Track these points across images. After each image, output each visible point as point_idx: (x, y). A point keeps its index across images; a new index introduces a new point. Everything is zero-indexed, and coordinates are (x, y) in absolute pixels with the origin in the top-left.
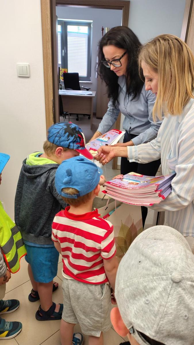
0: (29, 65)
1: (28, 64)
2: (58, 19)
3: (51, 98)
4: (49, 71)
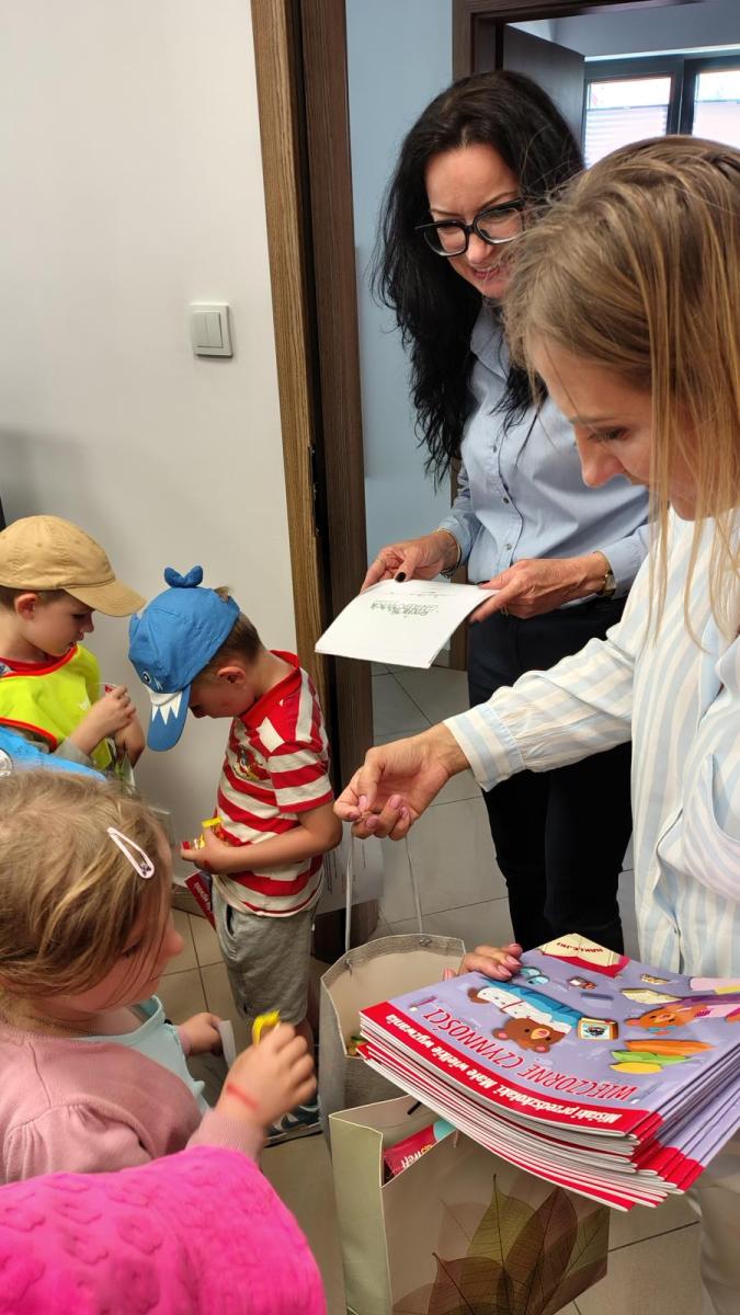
0: (228, 309)
1: (225, 304)
3: (305, 442)
4: (295, 332)
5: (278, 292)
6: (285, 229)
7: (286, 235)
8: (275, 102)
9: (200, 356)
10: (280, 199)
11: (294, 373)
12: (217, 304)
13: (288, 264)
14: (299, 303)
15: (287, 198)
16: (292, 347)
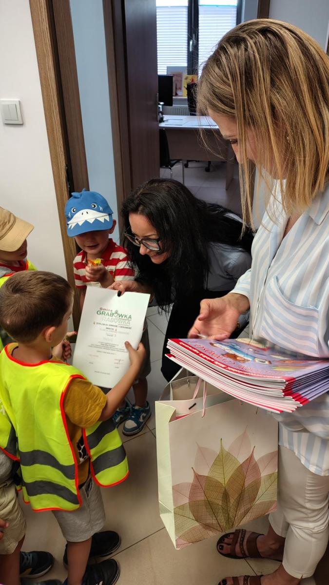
0: (20, 102)
1: (19, 100)
3: (64, 163)
4: (54, 113)
5: (45, 94)
6: (47, 65)
7: (47, 67)
9: (7, 124)
10: (44, 50)
11: (56, 131)
12: (14, 100)
13: (49, 81)
14: (56, 99)
16: (54, 120)
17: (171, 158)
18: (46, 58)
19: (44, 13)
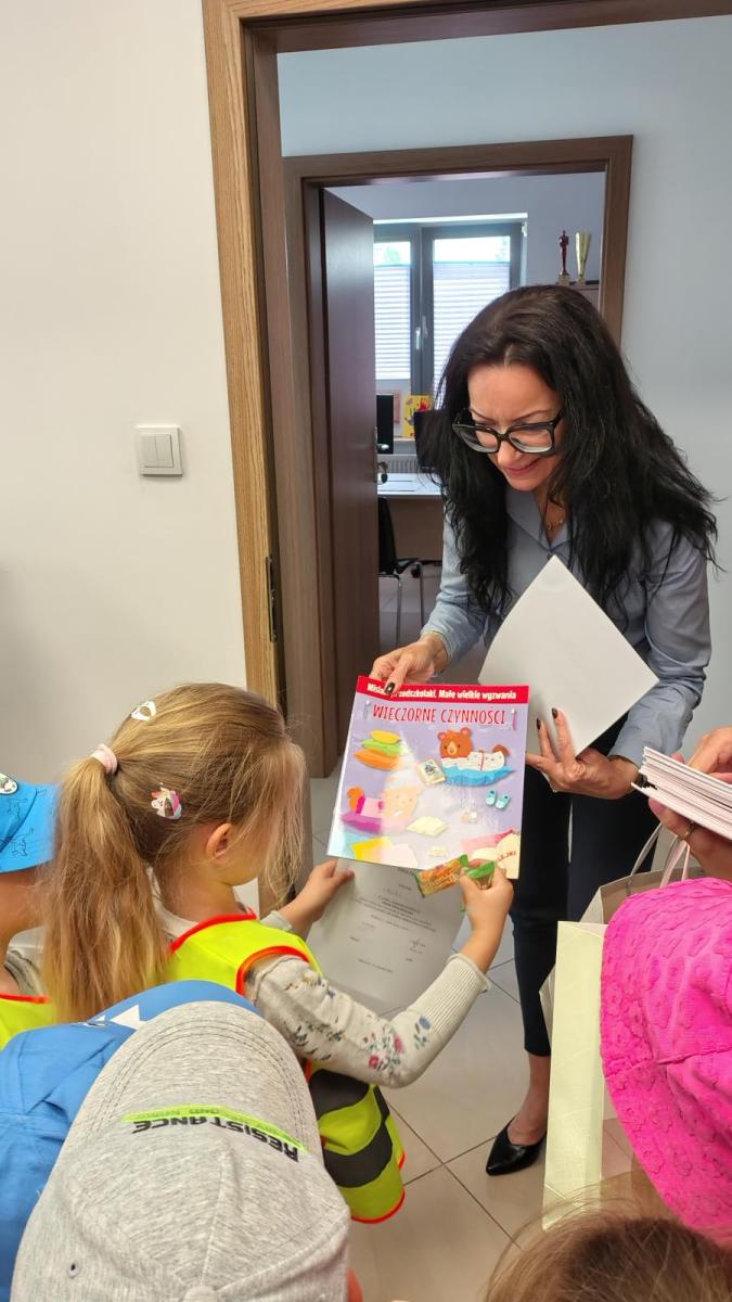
0: (178, 430)
1: (177, 426)
2: (375, 222)
3: (263, 551)
4: (254, 450)
5: (237, 414)
6: (245, 356)
7: (246, 361)
8: (236, 239)
9: (145, 475)
10: (240, 328)
11: (253, 488)
12: (169, 426)
13: (248, 388)
14: (259, 423)
15: (247, 328)
16: (251, 463)
17: (398, 557)
18: (245, 344)
19: (246, 258)
